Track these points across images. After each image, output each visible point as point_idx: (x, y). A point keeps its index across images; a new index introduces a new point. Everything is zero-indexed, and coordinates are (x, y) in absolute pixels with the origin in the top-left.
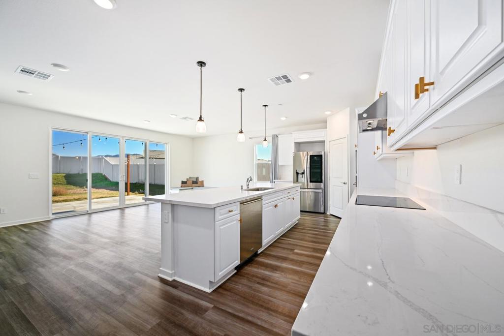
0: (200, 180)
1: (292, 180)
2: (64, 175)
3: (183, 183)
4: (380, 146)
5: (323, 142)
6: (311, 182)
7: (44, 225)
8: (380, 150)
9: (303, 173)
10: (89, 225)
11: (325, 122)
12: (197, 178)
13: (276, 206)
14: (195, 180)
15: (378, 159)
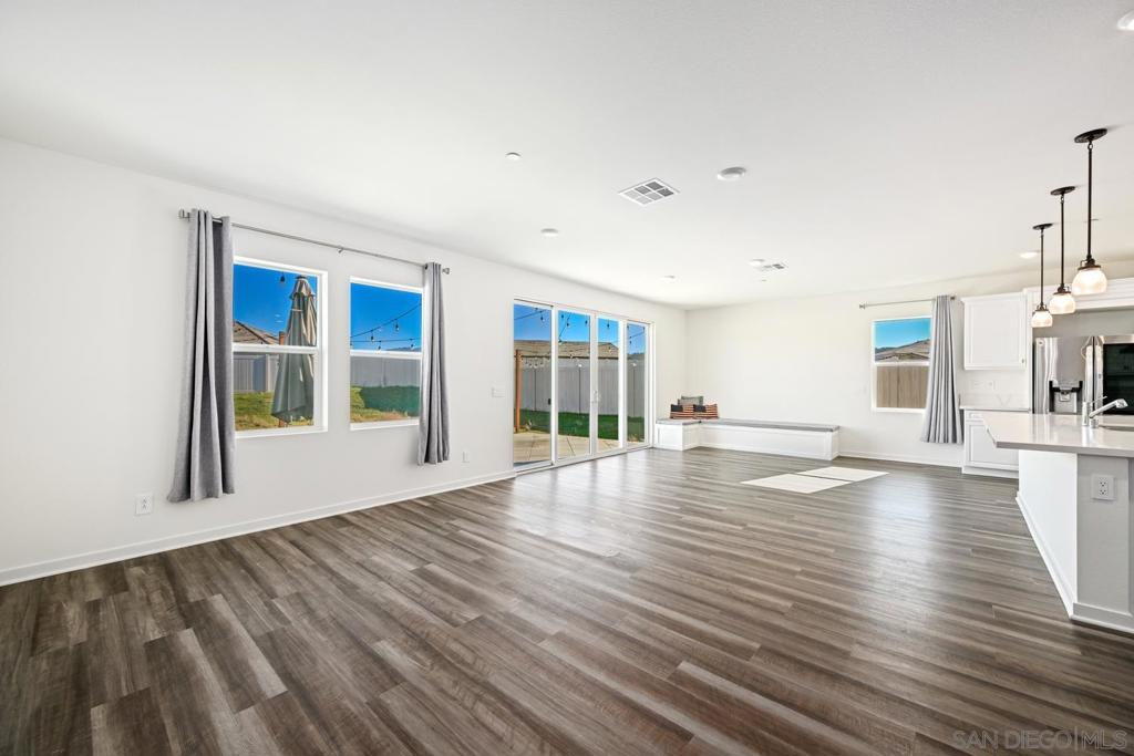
0: (707, 402)
2: (359, 390)
3: (674, 408)
7: (503, 486)
9: (1077, 390)
10: (554, 486)
12: (701, 399)
14: (697, 403)
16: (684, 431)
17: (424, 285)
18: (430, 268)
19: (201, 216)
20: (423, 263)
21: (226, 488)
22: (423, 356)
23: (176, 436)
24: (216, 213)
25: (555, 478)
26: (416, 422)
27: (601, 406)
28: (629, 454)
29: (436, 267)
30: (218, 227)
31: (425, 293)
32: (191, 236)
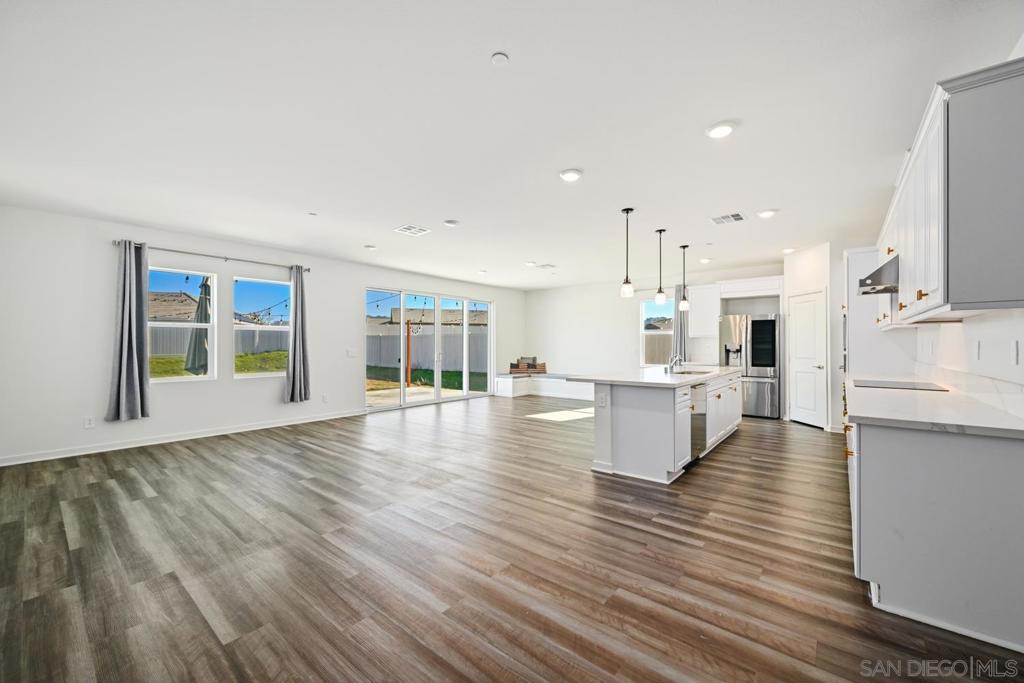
0: (539, 361)
1: (718, 362)
3: (513, 366)
4: (888, 313)
5: (778, 297)
6: (753, 365)
8: (888, 319)
9: (739, 351)
11: (781, 262)
12: (534, 359)
13: (719, 397)
14: (531, 362)
15: (884, 329)
16: (513, 382)
17: (290, 280)
18: (294, 269)
19: (126, 244)
20: (290, 265)
21: (144, 414)
22: (290, 329)
23: (109, 381)
24: (137, 239)
25: (403, 415)
26: (284, 374)
27: (444, 364)
28: (471, 401)
29: (299, 269)
30: (139, 249)
31: (292, 284)
32: (120, 257)
